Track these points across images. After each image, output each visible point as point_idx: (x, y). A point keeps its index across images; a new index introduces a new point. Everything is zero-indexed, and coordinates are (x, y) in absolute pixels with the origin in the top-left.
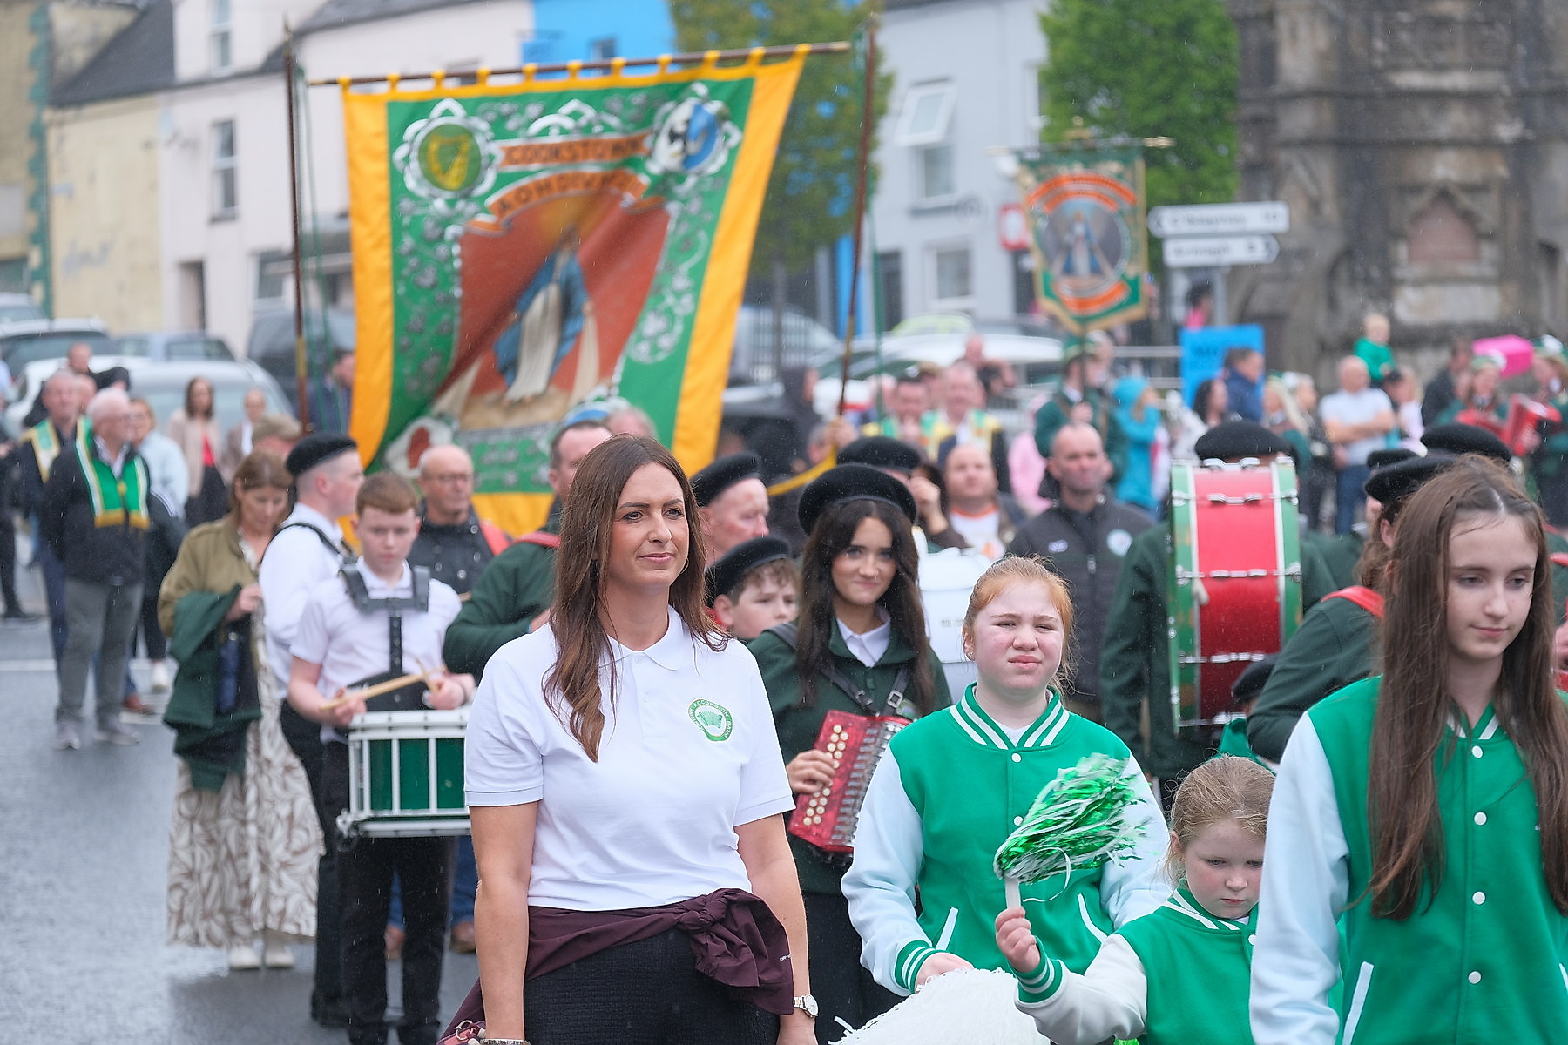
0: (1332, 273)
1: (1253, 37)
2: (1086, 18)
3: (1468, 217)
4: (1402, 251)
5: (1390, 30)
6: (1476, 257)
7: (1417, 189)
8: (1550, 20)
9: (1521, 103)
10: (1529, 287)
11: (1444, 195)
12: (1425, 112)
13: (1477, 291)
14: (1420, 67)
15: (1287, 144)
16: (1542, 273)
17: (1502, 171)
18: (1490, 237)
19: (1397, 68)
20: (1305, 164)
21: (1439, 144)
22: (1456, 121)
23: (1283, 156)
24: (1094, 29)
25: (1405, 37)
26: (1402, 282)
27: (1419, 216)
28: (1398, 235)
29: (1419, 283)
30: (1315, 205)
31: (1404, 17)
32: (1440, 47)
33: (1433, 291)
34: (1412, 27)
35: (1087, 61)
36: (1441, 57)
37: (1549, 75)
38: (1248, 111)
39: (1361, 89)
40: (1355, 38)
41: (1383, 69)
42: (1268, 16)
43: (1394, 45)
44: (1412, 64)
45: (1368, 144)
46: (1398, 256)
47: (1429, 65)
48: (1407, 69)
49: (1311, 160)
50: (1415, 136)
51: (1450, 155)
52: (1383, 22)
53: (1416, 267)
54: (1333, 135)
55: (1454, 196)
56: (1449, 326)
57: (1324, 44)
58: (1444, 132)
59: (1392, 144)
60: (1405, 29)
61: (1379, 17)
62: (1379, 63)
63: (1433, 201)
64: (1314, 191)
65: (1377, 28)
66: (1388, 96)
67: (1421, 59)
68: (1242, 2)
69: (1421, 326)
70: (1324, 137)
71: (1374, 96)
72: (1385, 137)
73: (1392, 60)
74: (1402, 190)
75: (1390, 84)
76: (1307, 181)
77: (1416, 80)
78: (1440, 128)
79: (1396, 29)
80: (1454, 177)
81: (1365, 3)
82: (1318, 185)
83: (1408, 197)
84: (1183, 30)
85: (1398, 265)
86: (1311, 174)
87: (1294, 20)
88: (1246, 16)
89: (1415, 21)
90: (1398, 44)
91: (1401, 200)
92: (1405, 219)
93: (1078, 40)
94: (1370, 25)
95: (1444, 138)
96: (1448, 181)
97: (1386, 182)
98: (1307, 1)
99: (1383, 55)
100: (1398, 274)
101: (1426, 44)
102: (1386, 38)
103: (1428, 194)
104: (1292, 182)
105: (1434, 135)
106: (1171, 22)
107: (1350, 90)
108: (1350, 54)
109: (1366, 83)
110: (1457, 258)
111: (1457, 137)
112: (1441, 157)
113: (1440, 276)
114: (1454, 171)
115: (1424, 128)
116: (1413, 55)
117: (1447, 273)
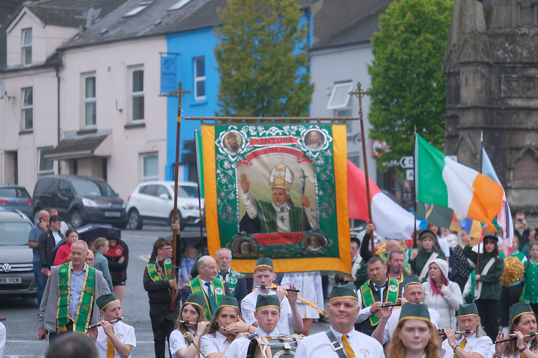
1: (452, 81)
2: (388, 69)
4: (512, 174)
5: (508, 81)
7: (518, 149)
11: (529, 152)
12: (522, 116)
14: (520, 97)
15: (463, 129)
19: (511, 97)
20: (469, 136)
21: (527, 130)
22: (536, 120)
23: (461, 134)
24: (391, 73)
25: (514, 84)
26: (511, 188)
27: (519, 160)
28: (510, 169)
29: (517, 189)
30: (474, 155)
31: (514, 76)
32: (529, 89)
33: (523, 192)
34: (518, 80)
35: (388, 87)
36: (530, 93)
38: (450, 113)
39: (495, 106)
40: (493, 84)
41: (504, 98)
42: (458, 73)
43: (509, 88)
44: (517, 95)
45: (498, 129)
46: (510, 178)
47: (524, 96)
48: (515, 98)
49: (472, 135)
50: (517, 126)
51: (533, 134)
52: (505, 77)
53: (517, 182)
54: (482, 125)
55: (534, 152)
56: (530, 207)
57: (479, 87)
58: (530, 124)
59: (508, 129)
60: (514, 81)
61: (503, 76)
62: (503, 95)
63: (525, 154)
64: (473, 149)
65: (503, 81)
66: (505, 109)
67: (521, 94)
68: (448, 67)
69: (518, 207)
70: (478, 126)
71: (500, 109)
72: (504, 127)
73: (508, 94)
74: (511, 149)
75: (507, 104)
76: (470, 144)
77: (519, 103)
78: (528, 123)
79: (510, 81)
80: (534, 144)
81: (497, 69)
82: (475, 146)
83: (514, 152)
84: (429, 75)
85: (509, 181)
86: (472, 142)
87: (467, 76)
88: (450, 73)
89: (519, 77)
90: (511, 88)
91: (511, 153)
92: (513, 161)
93: (384, 78)
94: (500, 79)
95: (529, 127)
96: (531, 145)
97: (505, 146)
98: (472, 68)
99: (505, 92)
100: (509, 185)
101: (524, 88)
102: (506, 85)
103: (523, 151)
104: (464, 144)
105: (525, 126)
106: (424, 72)
107: (490, 106)
108: (490, 91)
109: (497, 103)
110: (534, 178)
111: (535, 127)
112: (528, 135)
113: (527, 186)
114: (534, 141)
115: (521, 123)
116: (518, 92)
117: (530, 185)
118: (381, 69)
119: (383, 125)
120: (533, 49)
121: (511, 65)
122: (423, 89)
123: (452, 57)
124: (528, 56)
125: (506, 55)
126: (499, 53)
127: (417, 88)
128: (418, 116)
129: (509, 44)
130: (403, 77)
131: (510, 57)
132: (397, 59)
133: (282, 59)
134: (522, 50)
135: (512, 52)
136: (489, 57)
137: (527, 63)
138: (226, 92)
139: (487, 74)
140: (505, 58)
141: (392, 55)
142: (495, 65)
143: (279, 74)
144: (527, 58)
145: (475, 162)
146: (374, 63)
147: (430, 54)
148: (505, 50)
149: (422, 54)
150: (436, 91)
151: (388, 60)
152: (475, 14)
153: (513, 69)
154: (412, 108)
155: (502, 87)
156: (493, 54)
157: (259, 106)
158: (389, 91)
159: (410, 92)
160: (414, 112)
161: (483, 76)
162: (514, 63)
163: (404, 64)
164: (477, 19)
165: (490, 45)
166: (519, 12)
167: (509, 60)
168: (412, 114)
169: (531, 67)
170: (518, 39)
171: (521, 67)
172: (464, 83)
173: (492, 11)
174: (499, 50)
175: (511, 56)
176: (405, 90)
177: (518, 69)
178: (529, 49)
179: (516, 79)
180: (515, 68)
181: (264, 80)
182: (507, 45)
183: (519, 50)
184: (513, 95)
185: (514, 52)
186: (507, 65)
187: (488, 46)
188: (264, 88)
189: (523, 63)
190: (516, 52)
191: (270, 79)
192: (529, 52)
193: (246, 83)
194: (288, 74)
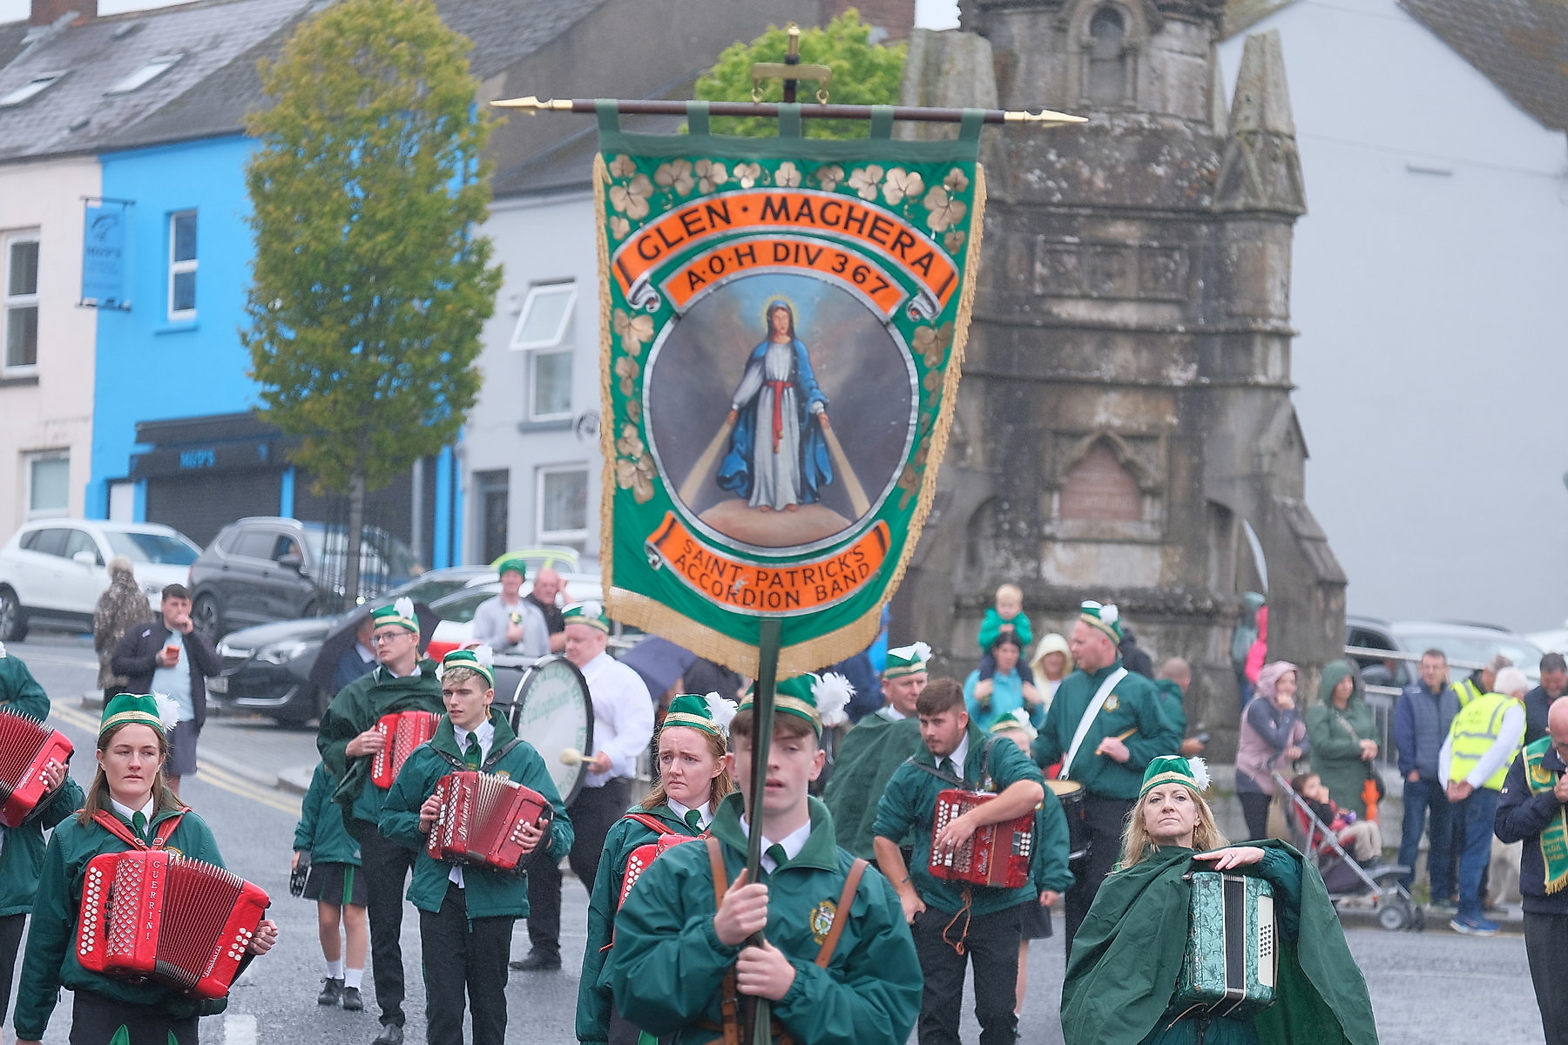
0: (974, 521)
3: (1129, 468)
4: (1055, 501)
5: (1053, 254)
6: (1138, 516)
7: (1076, 435)
8: (1234, 252)
9: (1197, 343)
10: (1197, 553)
11: (1105, 443)
12: (1088, 347)
13: (1136, 552)
14: (1085, 297)
16: (1211, 539)
17: (1172, 420)
18: (1154, 493)
19: (1059, 297)
21: (1101, 385)
22: (1122, 360)
25: (1070, 261)
26: (1053, 539)
27: (1077, 464)
28: (1053, 487)
29: (1069, 541)
30: (958, 447)
31: (1068, 239)
32: (1109, 276)
33: (1085, 549)
34: (1078, 251)
36: (1110, 287)
37: (1230, 315)
39: (1017, 318)
40: (1013, 259)
41: (1043, 297)
43: (1057, 272)
44: (1075, 291)
45: (1022, 380)
46: (1050, 510)
47: (1095, 294)
48: (1070, 297)
50: (1074, 374)
51: (1114, 397)
52: (1046, 242)
53: (1069, 523)
54: (982, 367)
55: (1115, 443)
56: (1102, 591)
58: (1108, 371)
59: (1049, 381)
60: (1069, 252)
61: (1041, 237)
62: (1038, 290)
63: (1093, 448)
65: (1039, 251)
66: (1045, 326)
67: (1086, 287)
69: (1069, 589)
70: (971, 369)
71: (1031, 326)
72: (1040, 374)
73: (1053, 288)
74: (1057, 434)
75: (1049, 313)
77: (1079, 311)
78: (1104, 366)
79: (1059, 252)
80: (1117, 422)
81: (1025, 220)
83: (1064, 443)
85: (1048, 520)
89: (1081, 244)
90: (1062, 270)
91: (1056, 446)
92: (1060, 468)
94: (1031, 246)
95: (1107, 378)
96: (1109, 426)
97: (1040, 425)
99: (1044, 281)
100: (1048, 529)
101: (1093, 272)
102: (1048, 262)
103: (1087, 441)
105: (1096, 374)
107: (1005, 318)
108: (1005, 276)
109: (1022, 311)
110: (1116, 515)
111: (1123, 378)
112: (1104, 399)
113: (1095, 534)
114: (1116, 415)
115: (1085, 365)
116: (1078, 284)
117: (1103, 531)
120: (1121, 170)
121: (1062, 210)
124: (1110, 186)
125: (1051, 184)
126: (1033, 177)
129: (1059, 156)
131: (1060, 190)
133: (424, 198)
134: (1093, 172)
135: (1065, 176)
136: (1004, 187)
137: (1105, 207)
138: (271, 278)
139: (998, 232)
140: (1049, 192)
142: (1020, 209)
143: (412, 237)
144: (1106, 193)
145: (963, 464)
148: (1048, 168)
152: (973, 71)
153: (1068, 222)
155: (1039, 268)
156: (1016, 178)
157: (357, 320)
162: (1071, 206)
164: (978, 85)
165: (1010, 154)
166: (1086, 69)
167: (1058, 197)
169: (1115, 218)
170: (1082, 140)
171: (1087, 217)
173: (1015, 64)
174: (1030, 170)
175: (1064, 185)
177: (1081, 219)
178: (1110, 170)
179: (1073, 248)
180: (1073, 217)
181: (373, 250)
182: (1052, 157)
183: (1085, 172)
184: (1067, 292)
185: (1070, 175)
186: (1052, 209)
187: (1003, 155)
189: (1093, 207)
190: (1077, 175)
191: (390, 248)
192: (1112, 177)
193: (325, 258)
194: (437, 238)
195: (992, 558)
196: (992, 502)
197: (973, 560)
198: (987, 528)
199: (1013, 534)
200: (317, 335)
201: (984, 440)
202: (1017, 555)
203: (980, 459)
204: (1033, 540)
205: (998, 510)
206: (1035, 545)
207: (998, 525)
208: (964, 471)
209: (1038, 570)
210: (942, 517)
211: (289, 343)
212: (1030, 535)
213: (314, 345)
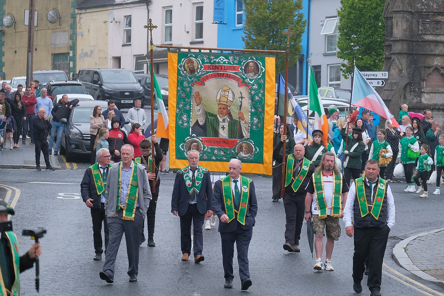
0: (405, 88)
1: (389, 22)
2: (350, 13)
4: (425, 83)
7: (430, 68)
11: (437, 69)
12: (432, 46)
14: (431, 34)
15: (393, 54)
19: (425, 34)
20: (398, 59)
21: (435, 55)
22: (441, 49)
23: (393, 57)
24: (352, 16)
25: (428, 26)
26: (424, 92)
27: (430, 74)
28: (424, 80)
29: (428, 93)
30: (401, 71)
31: (428, 20)
32: (437, 29)
33: (432, 95)
34: (430, 23)
35: (350, 25)
36: (437, 32)
38: (387, 43)
39: (415, 39)
40: (414, 25)
41: (421, 34)
42: (392, 18)
43: (425, 28)
45: (416, 54)
46: (423, 85)
47: (434, 33)
48: (428, 34)
49: (400, 58)
50: (429, 53)
51: (439, 58)
52: (422, 21)
53: (428, 88)
54: (406, 52)
55: (439, 69)
56: (436, 105)
57: (405, 27)
58: (437, 52)
59: (423, 54)
60: (428, 23)
61: (420, 20)
62: (420, 32)
63: (433, 70)
64: (400, 67)
65: (420, 23)
66: (421, 41)
67: (432, 32)
68: (386, 13)
69: (428, 104)
70: (404, 52)
71: (418, 41)
72: (421, 53)
73: (424, 32)
74: (425, 67)
75: (423, 38)
76: (398, 64)
77: (430, 38)
79: (425, 23)
80: (439, 64)
81: (417, 16)
82: (401, 65)
83: (426, 69)
84: (377, 17)
85: (423, 88)
86: (399, 62)
87: (397, 20)
88: (387, 17)
89: (431, 21)
91: (424, 70)
92: (425, 75)
93: (348, 19)
94: (418, 22)
95: (437, 54)
96: (438, 65)
97: (421, 65)
98: (401, 15)
99: (421, 30)
100: (423, 90)
101: (434, 28)
102: (422, 26)
104: (394, 64)
105: (434, 53)
106: (373, 15)
107: (412, 40)
108: (412, 29)
109: (416, 37)
110: (439, 86)
111: (441, 54)
112: (436, 58)
113: (434, 91)
114: (439, 62)
115: (432, 50)
116: (430, 31)
117: (436, 90)
118: (345, 13)
119: (347, 49)
120: (440, 3)
121: (426, 13)
122: (372, 27)
123: (389, 7)
124: (437, 7)
125: (423, 7)
126: (419, 5)
127: (369, 26)
128: (369, 44)
130: (360, 19)
131: (425, 8)
132: (356, 7)
133: (286, 4)
134: (433, 4)
135: (427, 5)
136: (412, 8)
137: (436, 12)
138: (249, 24)
139: (410, 19)
140: (422, 9)
141: (353, 4)
142: (415, 13)
143: (283, 13)
144: (437, 9)
145: (401, 75)
146: (341, 9)
147: (377, 4)
148: (422, 4)
149: (372, 4)
150: (381, 28)
151: (350, 7)
153: (427, 16)
154: (365, 39)
155: (420, 27)
156: (414, 6)
158: (350, 28)
159: (364, 29)
160: (366, 41)
161: (408, 20)
162: (428, 12)
163: (361, 10)
167: (424, 10)
168: (365, 43)
169: (439, 15)
171: (432, 15)
172: (395, 25)
176: (361, 27)
177: (430, 16)
178: (438, 3)
179: (429, 22)
181: (274, 17)
182: (424, 1)
183: (432, 4)
186: (424, 13)
187: (411, 1)
188: (274, 22)
189: (433, 12)
190: (429, 5)
191: (278, 16)
192: (438, 5)
193: (262, 19)
194: (290, 13)
195: (409, 97)
196: (409, 84)
197: (405, 97)
198: (408, 90)
199: (414, 91)
200: (260, 38)
201: (407, 69)
202: (415, 96)
203: (406, 74)
204: (419, 93)
205: (411, 85)
206: (420, 94)
207: (411, 89)
208: (402, 76)
209: (420, 100)
210: (396, 88)
211: (254, 40)
212: (418, 91)
213: (260, 41)
